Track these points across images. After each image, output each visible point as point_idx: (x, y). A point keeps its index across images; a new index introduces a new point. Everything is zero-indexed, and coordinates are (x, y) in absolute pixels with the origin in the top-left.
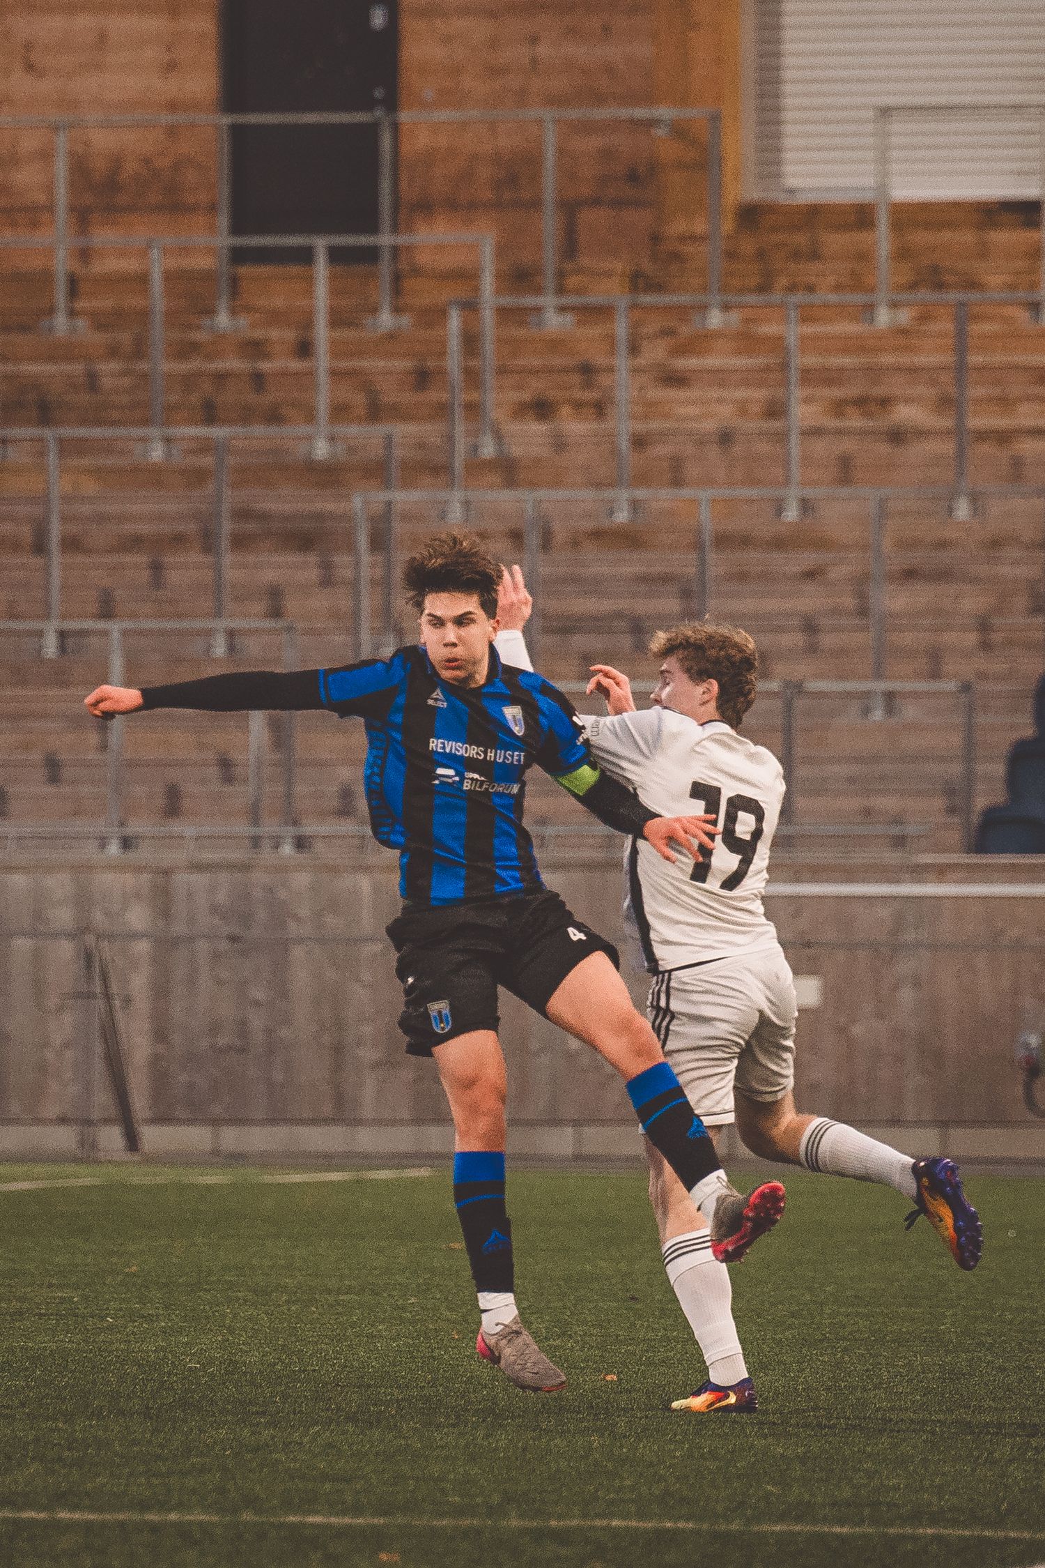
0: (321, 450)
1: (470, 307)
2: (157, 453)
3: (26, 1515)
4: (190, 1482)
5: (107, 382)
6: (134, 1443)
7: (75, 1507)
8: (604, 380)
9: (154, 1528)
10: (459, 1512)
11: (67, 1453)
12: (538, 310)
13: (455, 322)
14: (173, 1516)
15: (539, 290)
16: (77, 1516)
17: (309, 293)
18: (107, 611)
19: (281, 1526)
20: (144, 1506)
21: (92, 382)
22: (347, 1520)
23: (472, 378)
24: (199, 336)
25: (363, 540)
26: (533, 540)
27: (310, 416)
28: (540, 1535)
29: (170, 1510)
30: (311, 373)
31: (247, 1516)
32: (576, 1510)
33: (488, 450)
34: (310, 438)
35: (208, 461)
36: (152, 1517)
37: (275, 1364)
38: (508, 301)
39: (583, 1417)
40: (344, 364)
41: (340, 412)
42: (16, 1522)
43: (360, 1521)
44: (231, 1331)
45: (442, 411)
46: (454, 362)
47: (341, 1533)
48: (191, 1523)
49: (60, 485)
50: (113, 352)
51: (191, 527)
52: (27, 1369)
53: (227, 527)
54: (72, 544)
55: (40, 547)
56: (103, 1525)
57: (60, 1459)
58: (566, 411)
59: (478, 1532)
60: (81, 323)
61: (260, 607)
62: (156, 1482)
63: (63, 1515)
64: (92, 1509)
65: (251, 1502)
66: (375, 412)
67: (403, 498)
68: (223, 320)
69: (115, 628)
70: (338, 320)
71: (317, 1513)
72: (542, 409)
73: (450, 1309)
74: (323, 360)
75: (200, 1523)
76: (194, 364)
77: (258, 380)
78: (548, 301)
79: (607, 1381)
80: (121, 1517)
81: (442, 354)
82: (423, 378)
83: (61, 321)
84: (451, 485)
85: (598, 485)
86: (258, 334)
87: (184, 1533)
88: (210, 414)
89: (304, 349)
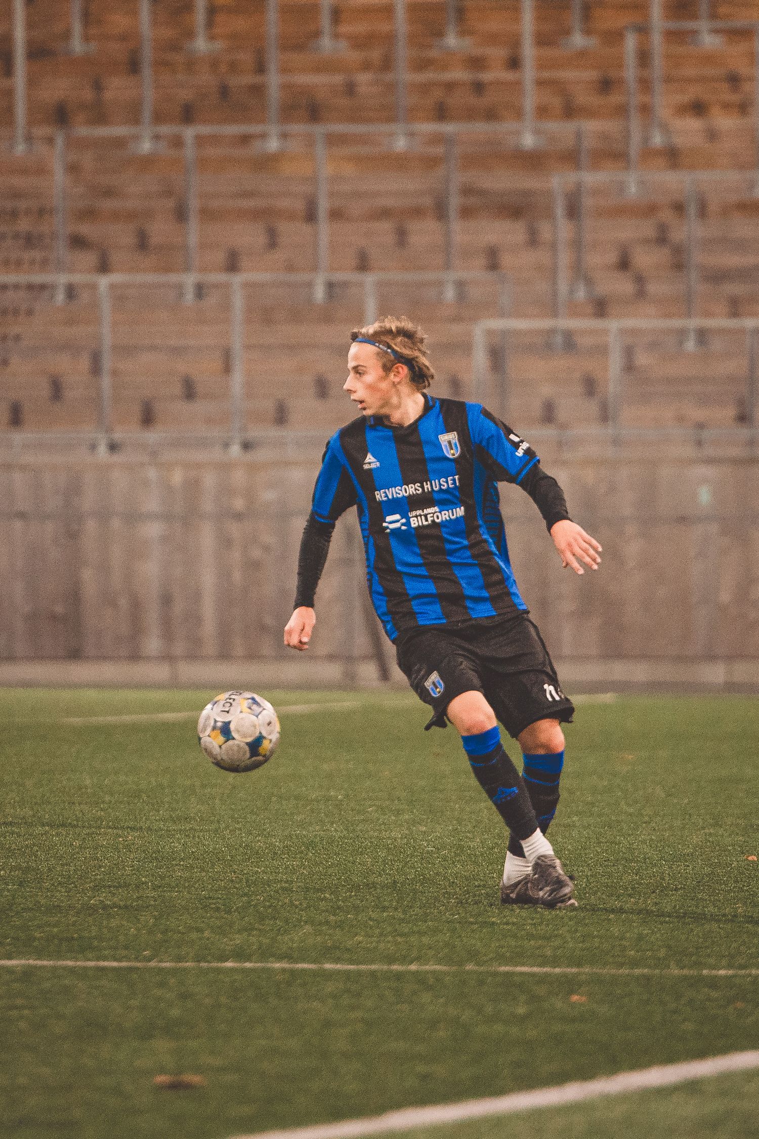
0: (528, 141)
1: (643, 30)
2: (401, 144)
3: (300, 966)
4: (425, 940)
5: (363, 89)
6: (384, 909)
7: (337, 960)
8: (747, 87)
9: (399, 976)
10: (635, 964)
11: (332, 918)
12: (695, 33)
13: (631, 42)
14: (413, 967)
15: (694, 17)
16: (339, 966)
17: (517, 19)
18: (363, 265)
19: (495, 974)
20: (391, 960)
21: (350, 89)
22: (547, 969)
23: (645, 84)
24: (433, 53)
25: (560, 211)
26: (692, 210)
27: (519, 114)
28: (696, 982)
29: (411, 962)
30: (519, 83)
31: (470, 967)
32: (724, 962)
33: (657, 140)
34: (518, 133)
35: (439, 150)
36: (396, 967)
37: (493, 848)
38: (673, 25)
39: (731, 890)
40: (546, 74)
41: (542, 112)
42: (292, 972)
43: (557, 970)
44: (460, 821)
45: (621, 111)
46: (630, 72)
47: (541, 980)
48: (427, 972)
49: (326, 170)
50: (366, 66)
51: (427, 201)
52: (302, 852)
53: (455, 202)
54: (336, 215)
55: (311, 216)
56: (359, 973)
57: (327, 923)
58: (716, 111)
59: (648, 978)
60: (343, 44)
61: (481, 261)
62: (399, 939)
63: (328, 966)
64: (351, 962)
65: (473, 955)
66: (570, 111)
67: (591, 178)
68: (452, 40)
69: (370, 279)
70: (542, 40)
71: (523, 965)
72: (698, 108)
73: (628, 805)
74: (529, 73)
75: (434, 972)
76: (429, 76)
77: (479, 88)
78: (703, 25)
79: (749, 861)
80: (374, 967)
81: (620, 66)
82: (606, 85)
83: (326, 43)
84: (627, 168)
85: (742, 167)
86: (478, 51)
87: (420, 979)
88: (441, 113)
89: (514, 63)
